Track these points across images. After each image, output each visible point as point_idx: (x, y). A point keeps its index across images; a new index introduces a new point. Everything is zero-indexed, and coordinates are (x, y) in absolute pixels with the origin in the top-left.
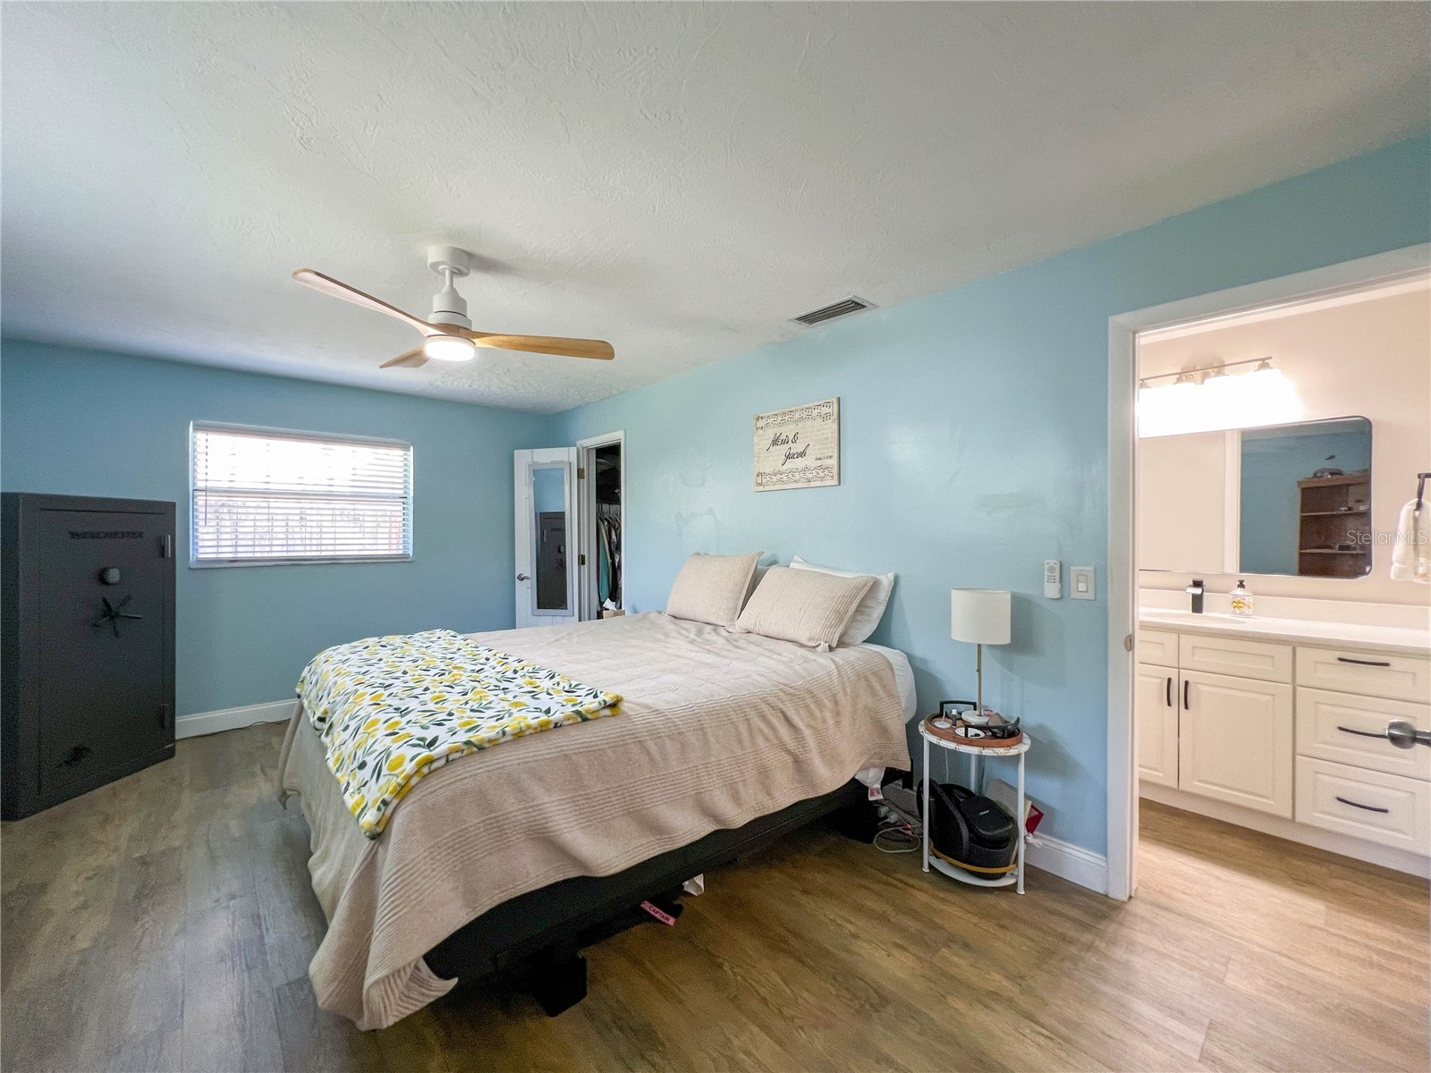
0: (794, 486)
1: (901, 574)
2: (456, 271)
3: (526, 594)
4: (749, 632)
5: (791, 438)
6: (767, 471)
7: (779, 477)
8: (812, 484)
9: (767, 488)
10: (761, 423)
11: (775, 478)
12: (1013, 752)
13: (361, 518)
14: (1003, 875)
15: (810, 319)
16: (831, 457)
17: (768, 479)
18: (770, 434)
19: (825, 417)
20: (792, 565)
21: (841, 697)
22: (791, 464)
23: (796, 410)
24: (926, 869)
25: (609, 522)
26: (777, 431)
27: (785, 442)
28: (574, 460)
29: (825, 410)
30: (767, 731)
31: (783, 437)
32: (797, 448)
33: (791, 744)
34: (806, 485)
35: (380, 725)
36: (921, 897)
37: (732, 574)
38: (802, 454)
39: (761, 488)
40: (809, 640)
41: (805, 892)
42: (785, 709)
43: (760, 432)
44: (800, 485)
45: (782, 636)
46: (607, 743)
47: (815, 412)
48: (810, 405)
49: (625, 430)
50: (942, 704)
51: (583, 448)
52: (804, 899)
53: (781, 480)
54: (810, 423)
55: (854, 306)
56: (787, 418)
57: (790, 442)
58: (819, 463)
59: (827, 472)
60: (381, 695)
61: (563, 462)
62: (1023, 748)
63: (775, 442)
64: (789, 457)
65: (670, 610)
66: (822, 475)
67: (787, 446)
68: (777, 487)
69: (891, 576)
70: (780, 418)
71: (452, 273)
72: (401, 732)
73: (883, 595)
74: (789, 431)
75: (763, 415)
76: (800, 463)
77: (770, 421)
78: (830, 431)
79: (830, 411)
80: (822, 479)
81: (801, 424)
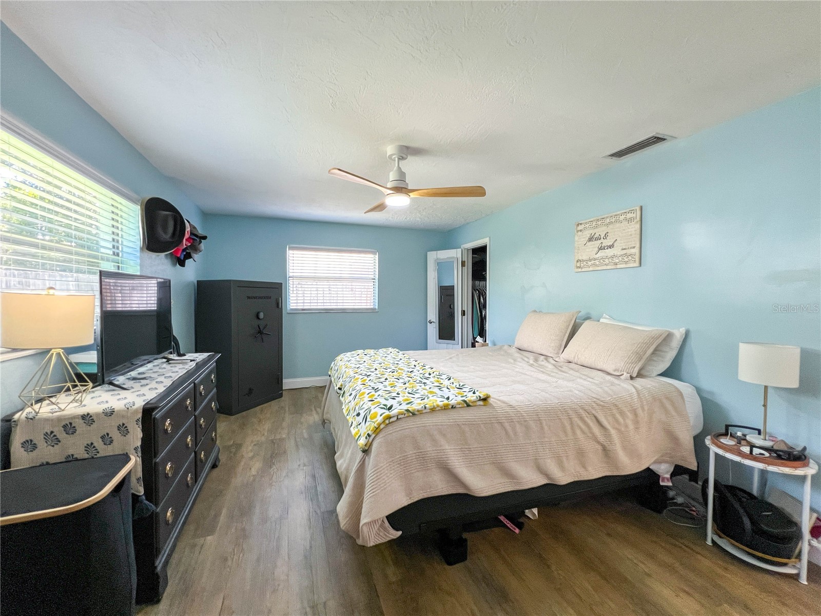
0: (605, 267)
1: (691, 329)
2: (401, 158)
3: (433, 331)
4: (570, 362)
5: (602, 236)
6: (585, 258)
7: (593, 262)
8: (619, 266)
9: (583, 270)
10: (580, 228)
11: (590, 263)
12: (800, 472)
13: (354, 290)
14: (785, 565)
15: (620, 154)
16: (634, 247)
17: (585, 263)
18: (587, 234)
19: (630, 220)
20: (602, 320)
21: (640, 411)
22: (602, 254)
23: (607, 217)
24: (709, 542)
25: (479, 292)
26: (593, 232)
27: (598, 239)
28: (459, 256)
29: (629, 216)
30: (583, 427)
31: (597, 236)
32: (608, 242)
33: (601, 439)
34: (613, 267)
35: (366, 395)
36: (706, 563)
37: (557, 325)
38: (611, 247)
39: (580, 270)
40: (615, 370)
41: (609, 535)
42: (596, 414)
43: (580, 233)
44: (608, 267)
45: (593, 366)
46: (481, 421)
47: (622, 218)
48: (618, 213)
49: (490, 238)
50: (727, 427)
51: (465, 249)
52: (608, 540)
53: (595, 265)
54: (618, 225)
55: (657, 140)
56: (599, 223)
57: (602, 239)
58: (625, 252)
59: (630, 258)
60: (366, 380)
61: (453, 258)
62: (810, 470)
63: (590, 239)
64: (600, 249)
65: (517, 344)
66: (626, 260)
67: (599, 242)
68: (591, 269)
69: (683, 330)
70: (594, 223)
71: (399, 159)
72: (376, 400)
73: (675, 344)
74: (601, 231)
75: (582, 222)
76: (609, 252)
77: (587, 226)
78: (633, 229)
79: (634, 215)
80: (626, 263)
81: (611, 226)
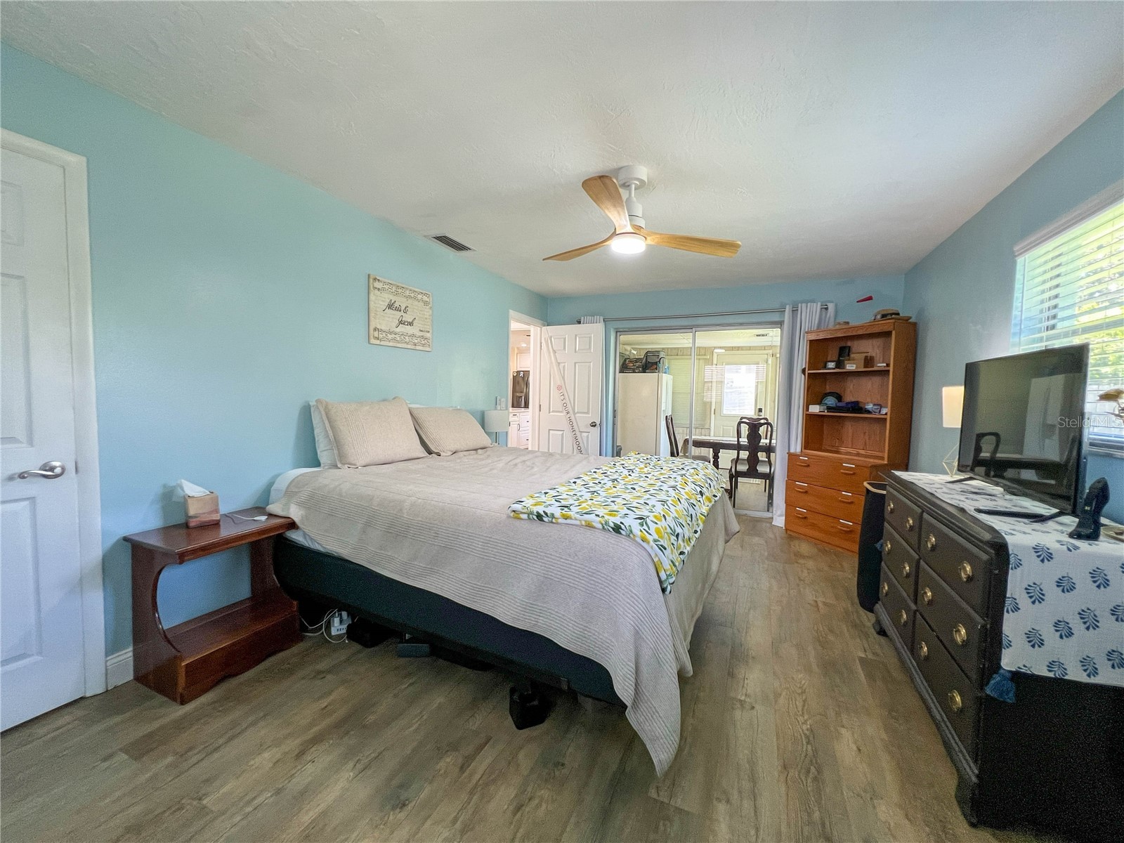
0: (405, 346)
5: (403, 308)
6: (383, 328)
7: (393, 336)
8: (418, 348)
9: (382, 343)
10: (377, 285)
11: (390, 336)
16: (429, 332)
17: (384, 335)
18: (387, 297)
19: (426, 303)
22: (402, 329)
23: (407, 289)
26: (392, 298)
27: (398, 309)
29: (425, 298)
31: (397, 305)
32: (408, 318)
34: (413, 347)
38: (411, 324)
39: (378, 342)
43: (376, 291)
44: (409, 347)
47: (420, 297)
48: (416, 290)
53: (394, 339)
54: (416, 302)
56: (400, 291)
57: (402, 311)
58: (421, 334)
59: (426, 341)
63: (390, 306)
64: (401, 322)
66: (423, 342)
67: (400, 314)
68: (391, 344)
70: (396, 289)
74: (401, 302)
75: (380, 279)
76: (408, 329)
77: (386, 287)
78: (428, 314)
79: (428, 300)
80: (423, 345)
81: (410, 301)
